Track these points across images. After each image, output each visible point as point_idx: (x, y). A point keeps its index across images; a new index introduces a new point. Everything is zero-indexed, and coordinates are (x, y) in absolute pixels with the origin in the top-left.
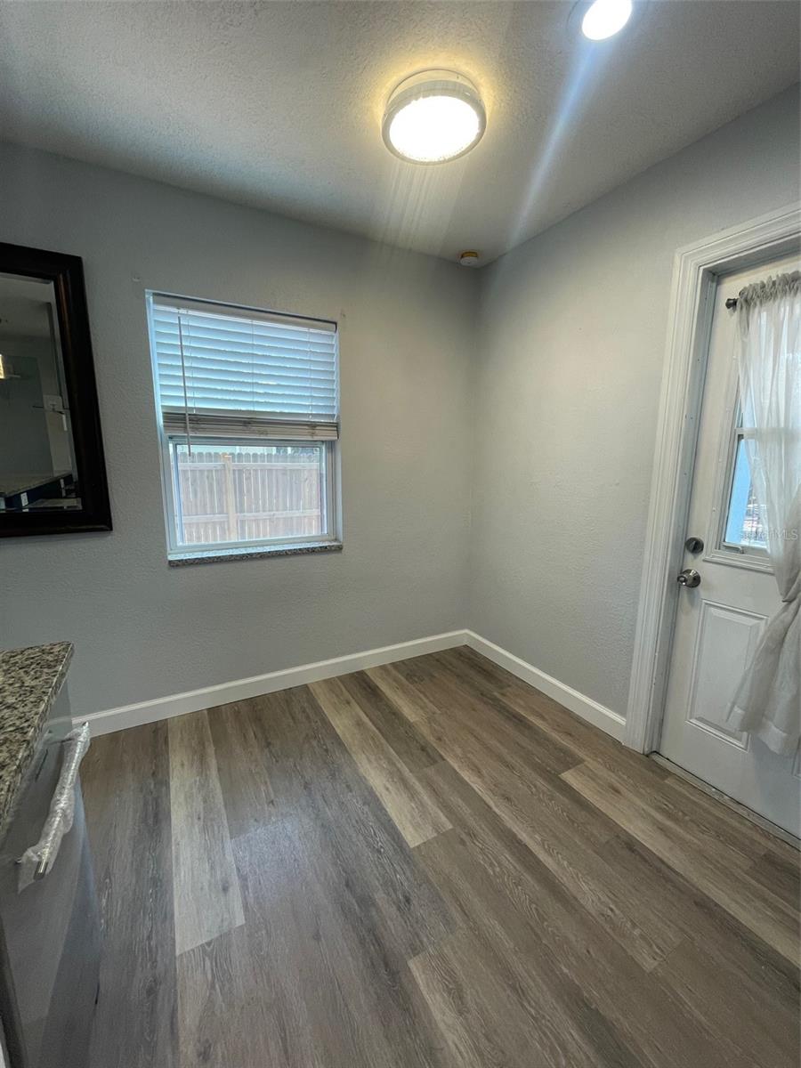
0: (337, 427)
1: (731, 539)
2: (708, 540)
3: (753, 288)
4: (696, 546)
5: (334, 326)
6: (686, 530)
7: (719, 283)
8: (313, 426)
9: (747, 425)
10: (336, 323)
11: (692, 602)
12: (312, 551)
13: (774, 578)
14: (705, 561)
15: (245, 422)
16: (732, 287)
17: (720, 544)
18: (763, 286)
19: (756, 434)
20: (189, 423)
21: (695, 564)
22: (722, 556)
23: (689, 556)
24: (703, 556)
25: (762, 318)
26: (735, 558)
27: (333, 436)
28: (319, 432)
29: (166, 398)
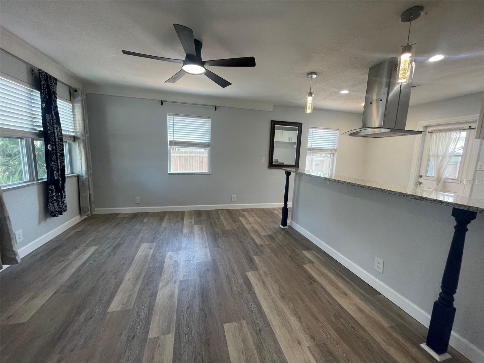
0: (336, 151)
1: (428, 175)
2: (423, 175)
3: (433, 130)
4: (421, 176)
5: (338, 130)
6: (419, 174)
7: (427, 128)
9: (431, 154)
13: (434, 181)
16: (429, 130)
17: (426, 176)
18: (435, 130)
19: (432, 156)
20: (311, 150)
21: (421, 180)
22: (426, 178)
23: (420, 178)
24: (422, 178)
25: (434, 135)
26: (428, 178)
27: (335, 153)
28: (332, 151)
29: (309, 145)
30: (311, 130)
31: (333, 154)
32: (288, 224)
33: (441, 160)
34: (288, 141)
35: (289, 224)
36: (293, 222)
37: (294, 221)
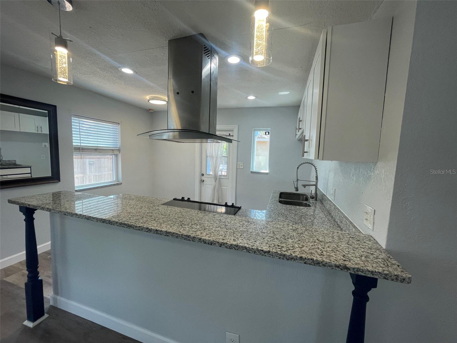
0: (119, 150)
1: (207, 173)
4: (203, 175)
5: (118, 124)
6: (201, 172)
8: (113, 150)
9: (208, 155)
10: (119, 123)
11: (203, 185)
12: (114, 185)
13: (213, 178)
14: (205, 177)
15: (96, 149)
17: (206, 174)
19: (209, 156)
20: (81, 150)
21: (203, 178)
22: (207, 176)
23: (202, 177)
26: (209, 176)
27: (118, 153)
28: (114, 152)
29: (76, 143)
30: (75, 121)
31: (116, 155)
32: (49, 302)
33: (216, 161)
34: (34, 131)
35: (51, 303)
36: (59, 298)
37: (62, 296)
